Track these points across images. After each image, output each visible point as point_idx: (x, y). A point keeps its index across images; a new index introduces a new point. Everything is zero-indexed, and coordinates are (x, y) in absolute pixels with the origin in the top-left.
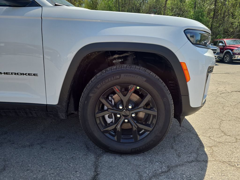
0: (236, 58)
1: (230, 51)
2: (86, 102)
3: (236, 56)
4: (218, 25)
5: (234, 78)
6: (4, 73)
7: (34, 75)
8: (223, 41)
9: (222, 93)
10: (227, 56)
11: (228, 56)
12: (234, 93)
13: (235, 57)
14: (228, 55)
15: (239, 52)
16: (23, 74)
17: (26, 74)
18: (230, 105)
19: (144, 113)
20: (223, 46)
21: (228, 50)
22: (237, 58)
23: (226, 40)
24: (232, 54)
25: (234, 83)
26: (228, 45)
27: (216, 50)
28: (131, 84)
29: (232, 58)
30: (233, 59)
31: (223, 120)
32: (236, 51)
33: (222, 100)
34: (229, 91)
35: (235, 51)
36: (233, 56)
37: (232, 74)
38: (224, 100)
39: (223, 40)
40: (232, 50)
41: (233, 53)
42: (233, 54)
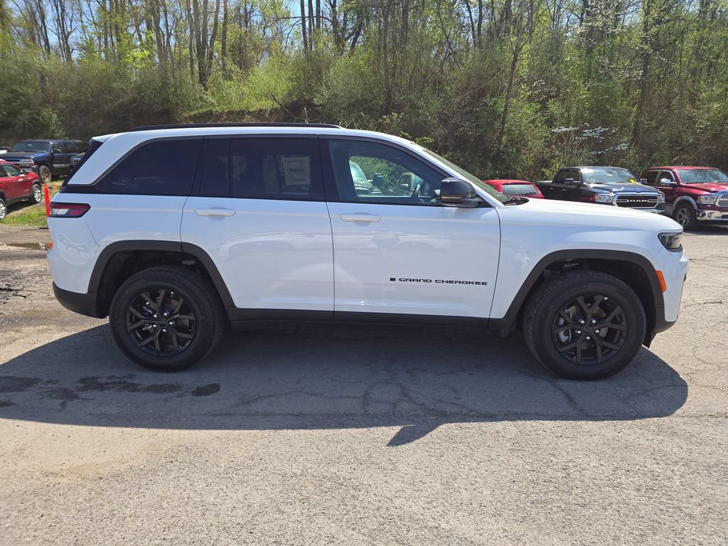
0: (706, 218)
1: (691, 199)
2: (544, 315)
3: (707, 212)
4: (654, 123)
5: (705, 272)
6: (447, 282)
7: (483, 283)
8: (671, 172)
9: (686, 305)
10: (683, 212)
11: (685, 212)
12: (709, 304)
13: (704, 215)
14: (685, 210)
15: (712, 203)
16: (470, 283)
17: (472, 283)
18: (704, 326)
19: (607, 328)
20: (671, 185)
21: (686, 197)
22: (710, 217)
23: (678, 171)
24: (696, 207)
25: (707, 284)
26: (684, 185)
27: (655, 198)
28: (597, 293)
29: (696, 216)
30: (698, 218)
31: (696, 347)
32: (706, 199)
33: (690, 317)
34: (700, 302)
35: (703, 201)
36: (699, 212)
37: (701, 262)
38: (693, 318)
39: (671, 170)
40: (696, 197)
41: (697, 204)
42: (699, 208)
